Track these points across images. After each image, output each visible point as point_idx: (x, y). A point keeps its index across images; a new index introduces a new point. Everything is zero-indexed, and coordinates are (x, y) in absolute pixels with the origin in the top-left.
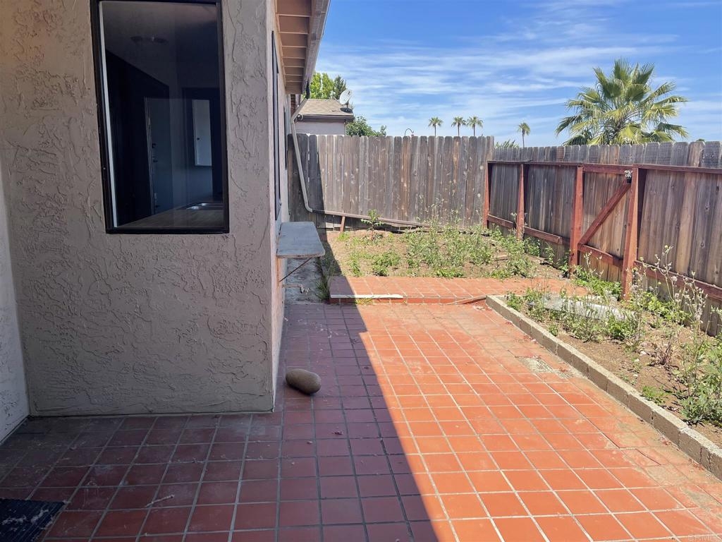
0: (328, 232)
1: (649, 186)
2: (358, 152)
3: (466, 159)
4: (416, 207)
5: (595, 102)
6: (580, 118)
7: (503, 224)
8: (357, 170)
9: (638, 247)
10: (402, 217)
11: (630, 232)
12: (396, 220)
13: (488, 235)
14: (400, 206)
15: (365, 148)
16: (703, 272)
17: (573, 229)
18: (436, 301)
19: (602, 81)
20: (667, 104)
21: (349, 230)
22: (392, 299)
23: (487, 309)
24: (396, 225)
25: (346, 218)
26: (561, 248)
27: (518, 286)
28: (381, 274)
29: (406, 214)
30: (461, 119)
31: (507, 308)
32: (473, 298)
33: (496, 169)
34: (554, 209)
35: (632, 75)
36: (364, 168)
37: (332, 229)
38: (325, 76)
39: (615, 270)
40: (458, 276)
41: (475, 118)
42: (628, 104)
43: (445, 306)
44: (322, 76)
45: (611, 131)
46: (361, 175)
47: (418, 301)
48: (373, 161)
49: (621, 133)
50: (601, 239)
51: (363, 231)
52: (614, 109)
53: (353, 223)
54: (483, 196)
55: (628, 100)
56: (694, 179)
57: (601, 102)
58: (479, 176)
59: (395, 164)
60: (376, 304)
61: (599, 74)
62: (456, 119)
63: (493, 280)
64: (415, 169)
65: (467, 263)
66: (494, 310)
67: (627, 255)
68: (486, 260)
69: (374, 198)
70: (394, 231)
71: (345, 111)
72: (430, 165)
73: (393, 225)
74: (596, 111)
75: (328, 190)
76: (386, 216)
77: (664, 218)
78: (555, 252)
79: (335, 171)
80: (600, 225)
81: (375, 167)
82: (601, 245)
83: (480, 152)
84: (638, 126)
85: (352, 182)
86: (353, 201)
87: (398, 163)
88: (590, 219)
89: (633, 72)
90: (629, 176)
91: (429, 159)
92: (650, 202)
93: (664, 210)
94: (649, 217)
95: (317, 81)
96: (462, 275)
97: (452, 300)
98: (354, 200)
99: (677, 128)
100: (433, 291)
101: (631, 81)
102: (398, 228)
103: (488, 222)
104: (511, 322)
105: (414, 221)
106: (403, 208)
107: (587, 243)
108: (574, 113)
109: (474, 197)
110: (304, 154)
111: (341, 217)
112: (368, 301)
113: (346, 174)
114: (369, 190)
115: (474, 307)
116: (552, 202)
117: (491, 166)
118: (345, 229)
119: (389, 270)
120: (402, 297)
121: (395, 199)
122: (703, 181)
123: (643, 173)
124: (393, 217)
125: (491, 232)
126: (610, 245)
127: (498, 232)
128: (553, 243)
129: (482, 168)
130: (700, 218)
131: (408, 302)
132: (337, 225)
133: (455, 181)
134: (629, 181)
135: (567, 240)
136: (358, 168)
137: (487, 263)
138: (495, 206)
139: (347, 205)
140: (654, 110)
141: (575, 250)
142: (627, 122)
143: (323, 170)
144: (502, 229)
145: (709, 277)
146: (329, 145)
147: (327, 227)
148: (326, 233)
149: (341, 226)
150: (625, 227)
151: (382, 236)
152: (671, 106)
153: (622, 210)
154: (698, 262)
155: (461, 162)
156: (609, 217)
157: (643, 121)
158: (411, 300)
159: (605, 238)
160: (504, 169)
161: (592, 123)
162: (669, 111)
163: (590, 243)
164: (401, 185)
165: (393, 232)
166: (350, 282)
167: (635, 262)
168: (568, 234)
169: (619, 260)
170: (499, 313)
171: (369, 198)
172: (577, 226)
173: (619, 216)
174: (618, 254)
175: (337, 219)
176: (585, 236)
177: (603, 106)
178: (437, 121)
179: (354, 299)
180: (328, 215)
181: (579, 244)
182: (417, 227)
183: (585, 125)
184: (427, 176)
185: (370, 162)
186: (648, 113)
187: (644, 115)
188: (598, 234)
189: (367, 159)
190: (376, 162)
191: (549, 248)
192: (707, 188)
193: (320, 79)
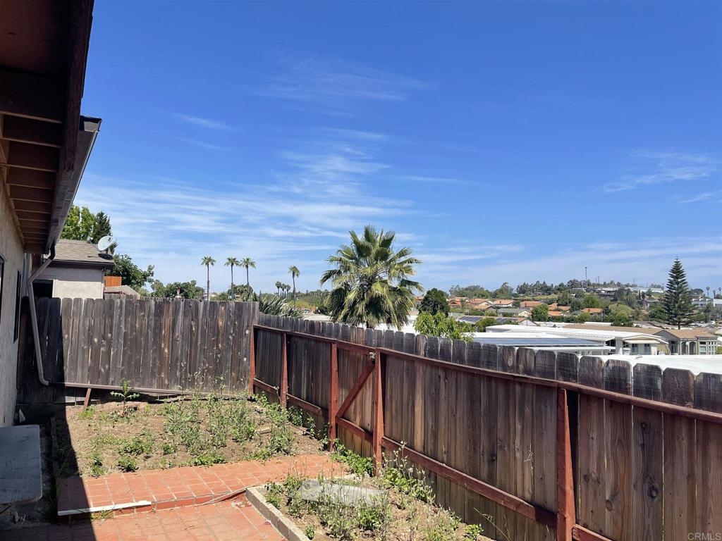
0: (68, 408)
1: (389, 369)
2: (112, 317)
3: (231, 323)
4: (178, 374)
5: (351, 259)
6: (339, 272)
7: (269, 390)
8: (110, 335)
9: (384, 423)
10: (161, 385)
11: (377, 410)
12: (155, 389)
13: (254, 400)
14: (160, 374)
15: (121, 313)
16: (435, 450)
17: (331, 402)
18: (190, 502)
19: (356, 242)
20: (405, 265)
21: (95, 403)
22: (137, 507)
23: (247, 505)
24: (154, 395)
25: (93, 390)
26: (321, 419)
27: (278, 469)
28: (129, 469)
29: (166, 382)
30: (234, 259)
31: (266, 504)
32: (232, 492)
33: (261, 334)
34: (314, 380)
35: (378, 238)
36: (119, 334)
37: (73, 404)
38: (85, 210)
39: (367, 444)
40: (218, 462)
41: (248, 259)
42: (377, 263)
43: (202, 507)
44: (81, 210)
45: (365, 284)
46: (114, 342)
47: (170, 505)
48: (129, 326)
49: (373, 287)
50: (355, 413)
51: (114, 404)
52: (367, 266)
53: (101, 396)
54: (249, 360)
55: (376, 260)
56: (421, 367)
57: (355, 259)
58: (245, 340)
59: (155, 328)
60: (116, 516)
61: (354, 236)
62: (229, 260)
63: (254, 462)
64: (178, 334)
65: (229, 442)
66: (253, 506)
67: (376, 432)
68: (250, 435)
69: (129, 364)
70: (152, 400)
71: (103, 258)
72: (194, 329)
73: (150, 394)
74: (353, 267)
75: (71, 358)
76: (143, 384)
77: (402, 397)
78: (316, 422)
79: (82, 337)
80: (353, 399)
81: (132, 331)
82: (355, 420)
83: (246, 317)
84: (385, 282)
85: (102, 349)
86: (103, 370)
87: (158, 328)
88: (344, 393)
89: (379, 237)
90: (373, 357)
91: (193, 323)
92: (391, 384)
93: (402, 392)
94: (391, 397)
95: (76, 215)
96: (222, 461)
97: (209, 499)
98: (104, 368)
99: (415, 284)
100: (188, 489)
101: (378, 244)
102: (156, 398)
103: (254, 386)
104: (270, 522)
105: (176, 389)
106: (163, 376)
107: (343, 414)
108: (335, 266)
109: (240, 362)
110: (42, 319)
111: (86, 389)
112: (106, 515)
113: (96, 340)
114: (124, 356)
115: (233, 504)
116: (312, 372)
117: (256, 330)
118: (90, 403)
119: (139, 461)
120: (149, 503)
121: (154, 364)
122: (429, 370)
123: (384, 356)
124: (151, 385)
125: (256, 397)
126: (362, 419)
127: (264, 398)
128: (315, 415)
129: (247, 332)
130: (429, 401)
131: (158, 508)
132: (79, 399)
133: (220, 346)
134: (374, 362)
135: (326, 411)
136: (111, 333)
137: (251, 438)
138: (261, 370)
139: (94, 374)
140: (397, 269)
141: (333, 422)
142: (377, 277)
143: (66, 336)
144: (268, 395)
145: (440, 457)
146: (75, 309)
147: (67, 401)
148: (65, 409)
149: (86, 399)
150: (373, 403)
151: (136, 409)
152: (409, 266)
153: (369, 387)
154: (430, 441)
155: (226, 326)
156: (360, 393)
157: (390, 277)
158: (161, 506)
159: (358, 412)
160: (268, 335)
161: (350, 277)
162: (409, 270)
163: (345, 416)
164: (161, 350)
165: (150, 402)
166: (87, 486)
167: (383, 438)
168: (327, 405)
169: (370, 435)
170: (259, 509)
171: (123, 365)
172: (334, 398)
173: (368, 392)
174: (369, 428)
175: (81, 392)
176: (341, 409)
177: (357, 263)
178: (210, 260)
179: (89, 513)
180: (69, 388)
181: (336, 417)
182: (179, 395)
183: (345, 278)
184: (191, 342)
185: (125, 327)
186: (393, 271)
187: (389, 272)
188: (352, 407)
189: (123, 323)
190: (133, 327)
191: (311, 419)
192: (431, 374)
193: (79, 212)
